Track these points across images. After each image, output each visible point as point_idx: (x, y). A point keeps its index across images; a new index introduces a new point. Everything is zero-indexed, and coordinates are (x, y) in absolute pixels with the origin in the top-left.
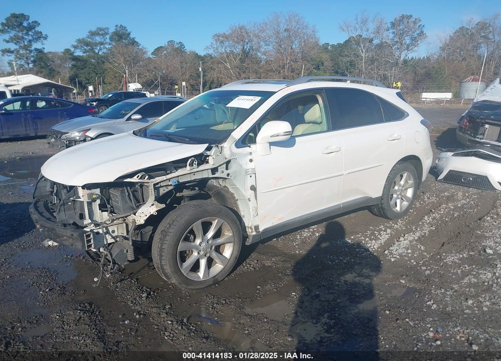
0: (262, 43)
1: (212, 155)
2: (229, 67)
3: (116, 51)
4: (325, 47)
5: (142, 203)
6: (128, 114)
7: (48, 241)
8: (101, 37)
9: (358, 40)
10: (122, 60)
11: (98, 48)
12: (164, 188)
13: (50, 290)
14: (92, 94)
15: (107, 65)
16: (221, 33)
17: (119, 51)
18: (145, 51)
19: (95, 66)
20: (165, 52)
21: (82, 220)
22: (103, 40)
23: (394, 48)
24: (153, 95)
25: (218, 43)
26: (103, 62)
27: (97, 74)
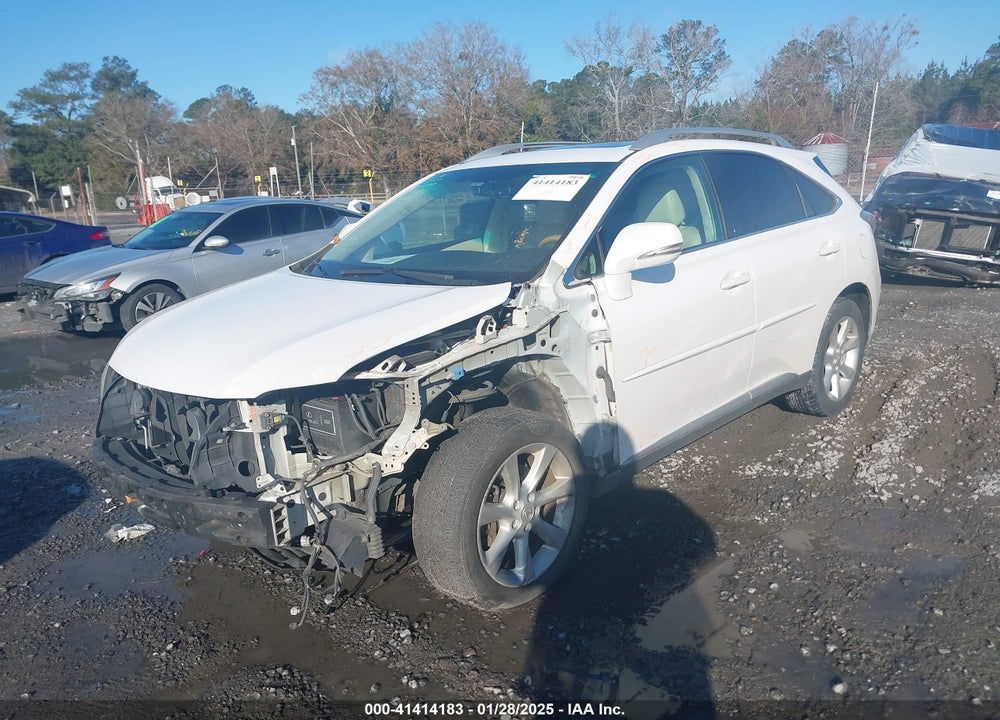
0: (416, 84)
1: (520, 306)
2: (353, 135)
3: (108, 112)
4: (539, 88)
5: (384, 427)
6: (197, 236)
7: (116, 530)
8: (74, 82)
9: (602, 72)
10: (123, 130)
11: (69, 106)
12: (434, 388)
13: (176, 646)
14: (70, 204)
15: (91, 142)
16: (332, 66)
17: (115, 110)
18: (172, 109)
19: (65, 145)
20: (213, 110)
21: (250, 478)
22: (78, 90)
23: (672, 86)
24: (206, 199)
25: (326, 86)
26: (81, 136)
27: (70, 161)
